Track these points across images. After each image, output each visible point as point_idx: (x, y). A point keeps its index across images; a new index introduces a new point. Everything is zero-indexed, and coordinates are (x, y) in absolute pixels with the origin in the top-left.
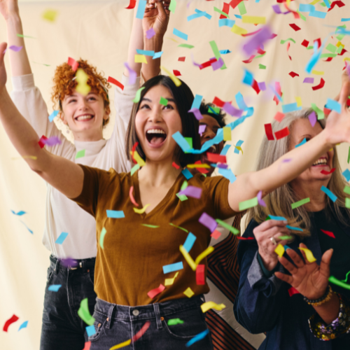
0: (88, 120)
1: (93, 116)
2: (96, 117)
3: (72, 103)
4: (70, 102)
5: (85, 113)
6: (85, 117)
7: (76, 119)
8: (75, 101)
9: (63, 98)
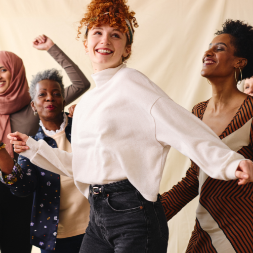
0: (107, 54)
1: (112, 52)
2: (115, 53)
3: (97, 35)
4: (95, 34)
5: (106, 47)
6: (105, 51)
7: (97, 50)
8: (100, 34)
9: (91, 28)
